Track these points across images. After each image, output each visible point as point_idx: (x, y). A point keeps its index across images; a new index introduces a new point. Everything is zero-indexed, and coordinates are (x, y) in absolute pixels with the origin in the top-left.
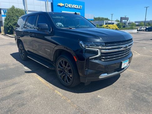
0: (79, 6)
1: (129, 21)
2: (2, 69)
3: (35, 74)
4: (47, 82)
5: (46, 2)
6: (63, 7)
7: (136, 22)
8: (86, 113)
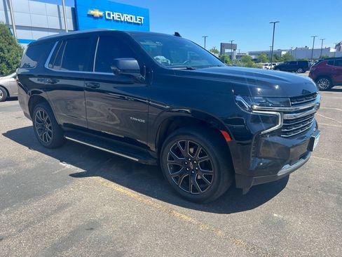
0: (138, 17)
1: (237, 51)
2: (5, 172)
3: (99, 180)
4: (140, 194)
5: (61, 7)
6: (100, 19)
7: (251, 54)
8: (273, 255)
